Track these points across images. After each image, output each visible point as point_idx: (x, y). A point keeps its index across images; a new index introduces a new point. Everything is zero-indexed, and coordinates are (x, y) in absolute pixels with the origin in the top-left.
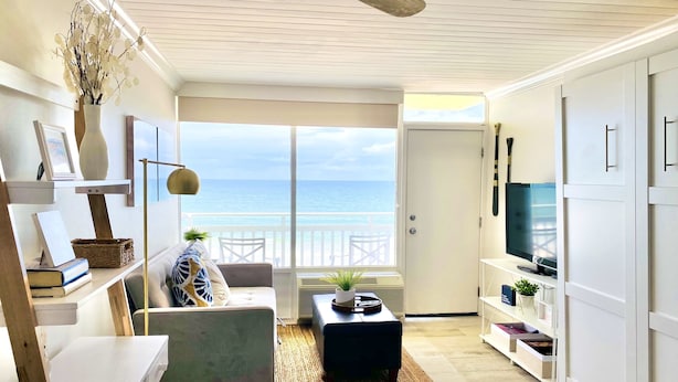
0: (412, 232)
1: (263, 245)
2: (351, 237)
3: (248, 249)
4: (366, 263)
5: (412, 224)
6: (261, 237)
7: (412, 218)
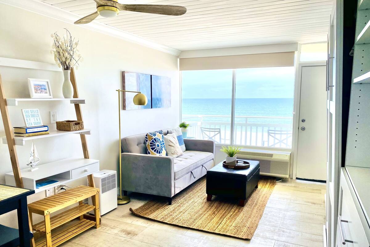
0: (303, 129)
1: (220, 132)
2: (269, 130)
3: (212, 134)
4: (277, 146)
5: (302, 125)
6: (219, 128)
7: (303, 121)
